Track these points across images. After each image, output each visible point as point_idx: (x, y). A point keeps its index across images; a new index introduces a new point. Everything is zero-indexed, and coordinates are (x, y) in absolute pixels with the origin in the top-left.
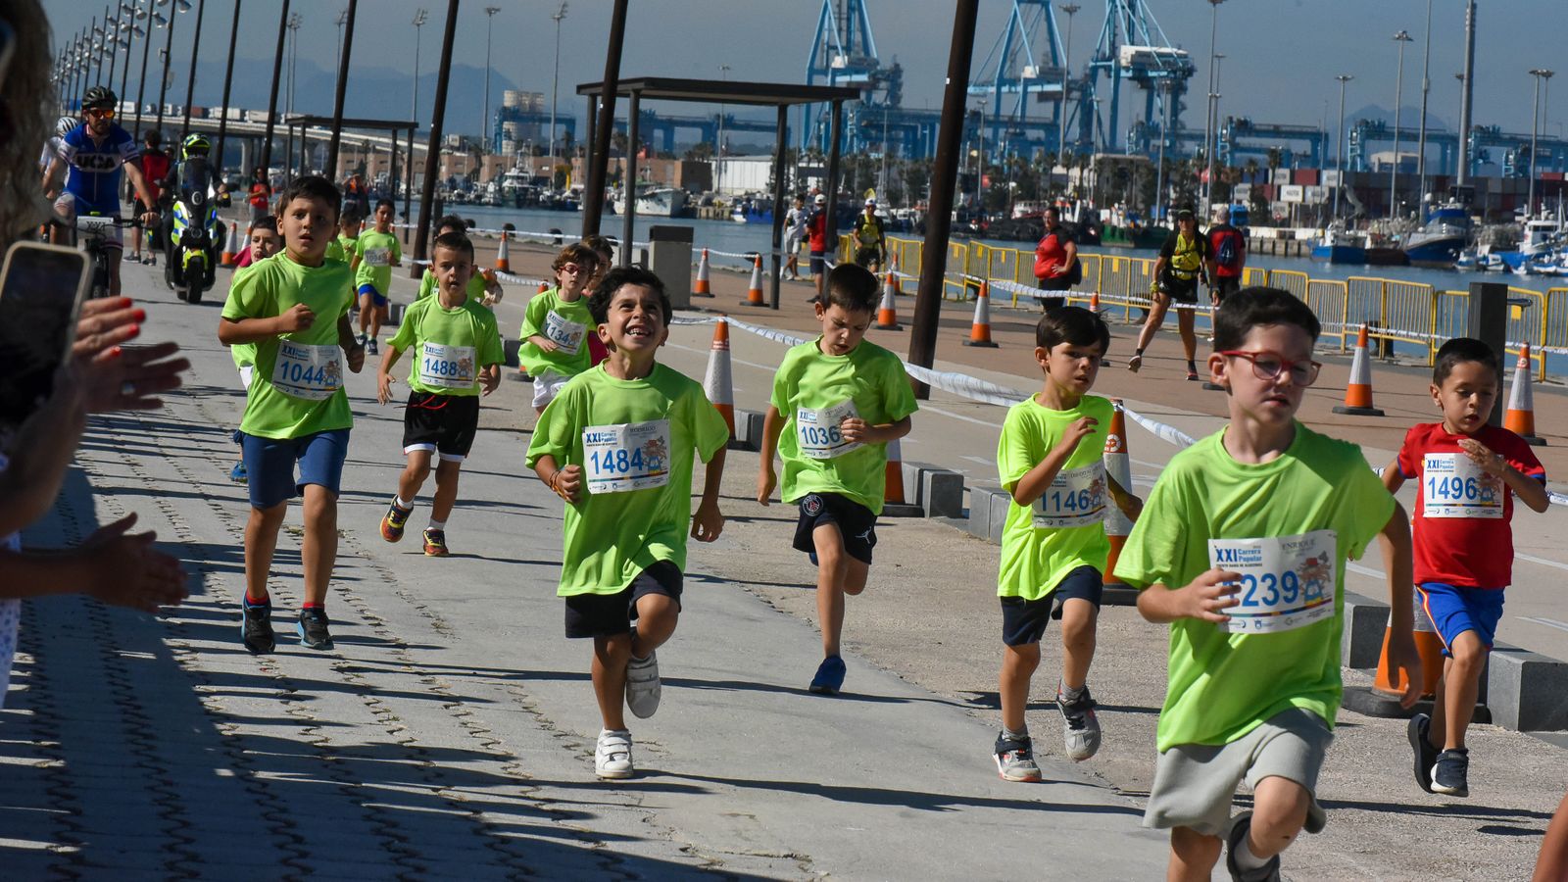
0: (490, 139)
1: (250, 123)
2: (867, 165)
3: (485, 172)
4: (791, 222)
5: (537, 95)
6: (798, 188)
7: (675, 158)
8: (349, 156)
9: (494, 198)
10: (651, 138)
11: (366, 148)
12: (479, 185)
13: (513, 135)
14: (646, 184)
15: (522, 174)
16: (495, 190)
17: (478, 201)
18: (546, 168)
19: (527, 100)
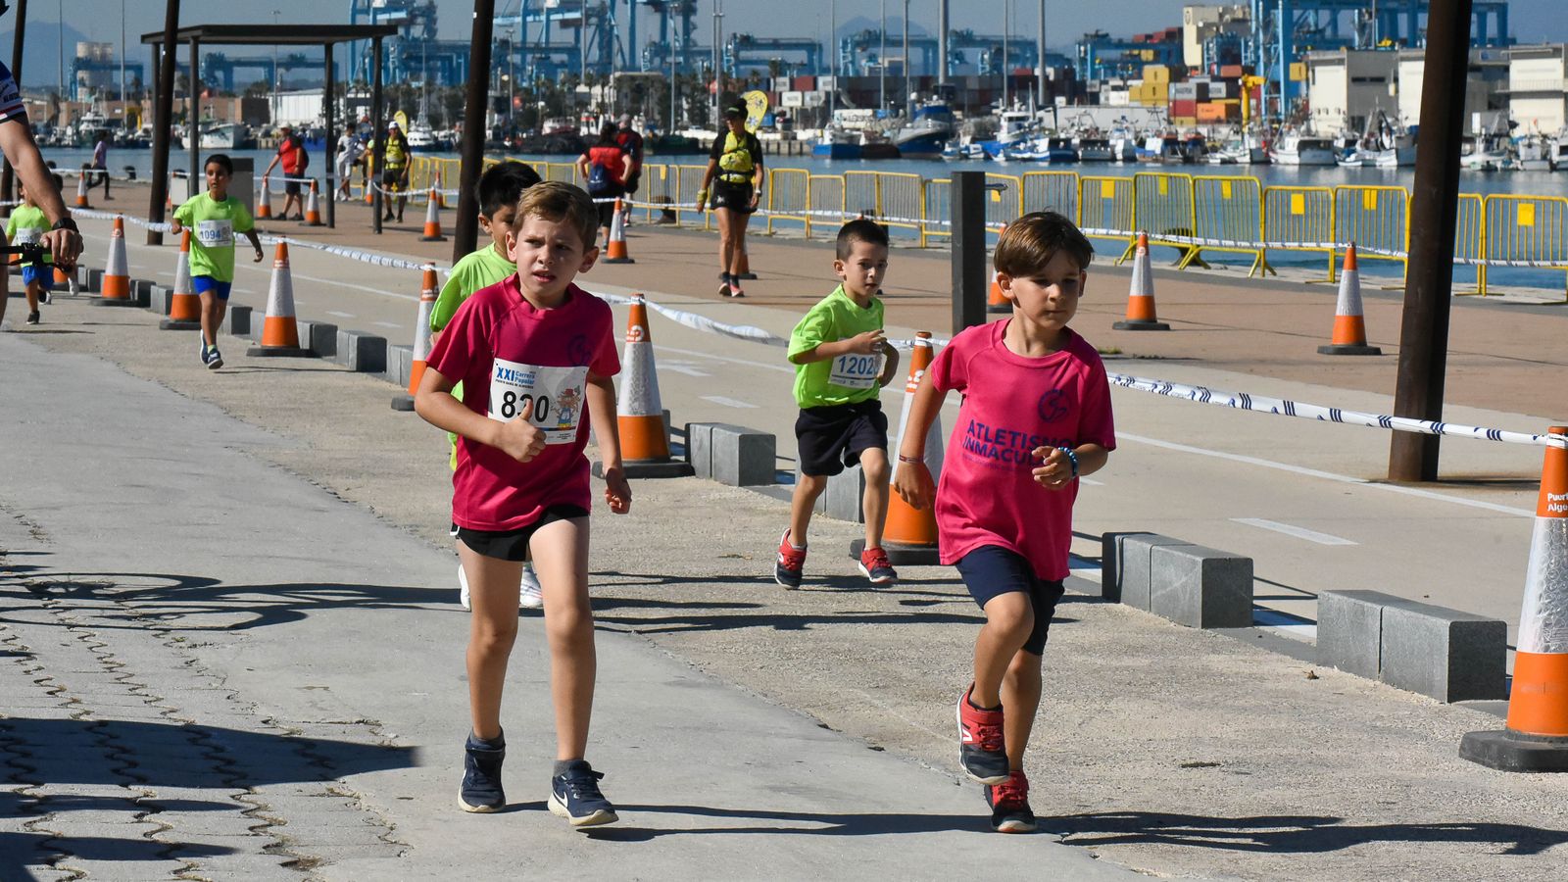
0: (66, 87)
2: (409, 93)
3: (63, 118)
5: (105, 45)
6: (348, 117)
7: (235, 96)
9: (73, 140)
12: (58, 130)
13: (87, 83)
14: (208, 120)
15: (97, 118)
16: (73, 135)
17: (58, 144)
18: (118, 111)
19: (98, 52)
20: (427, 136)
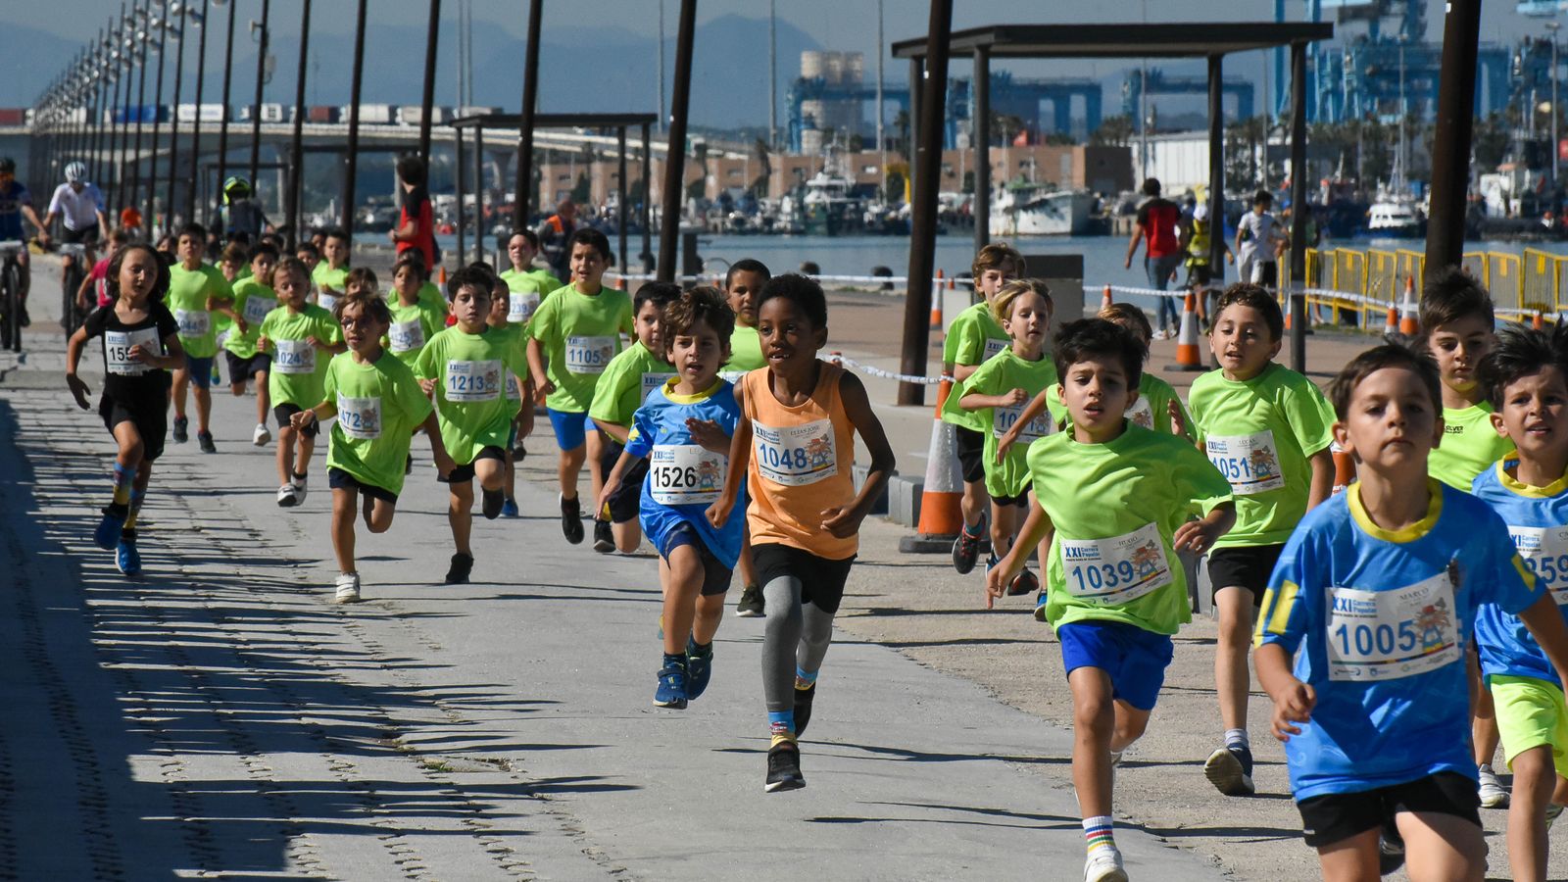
0: (782, 129)
1: (405, 127)
2: (1376, 135)
3: (776, 182)
4: (1248, 235)
5: (850, 57)
6: (1269, 178)
7: (1073, 142)
8: (562, 169)
9: (793, 222)
10: (1035, 114)
11: (588, 156)
12: (768, 203)
13: (819, 121)
14: (1027, 185)
15: (834, 182)
16: (794, 210)
17: (766, 228)
18: (872, 170)
19: (837, 65)
20: (1406, 210)
